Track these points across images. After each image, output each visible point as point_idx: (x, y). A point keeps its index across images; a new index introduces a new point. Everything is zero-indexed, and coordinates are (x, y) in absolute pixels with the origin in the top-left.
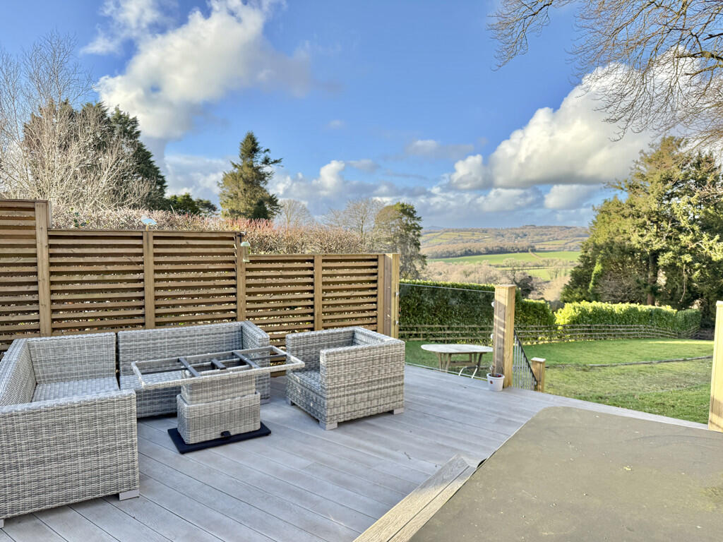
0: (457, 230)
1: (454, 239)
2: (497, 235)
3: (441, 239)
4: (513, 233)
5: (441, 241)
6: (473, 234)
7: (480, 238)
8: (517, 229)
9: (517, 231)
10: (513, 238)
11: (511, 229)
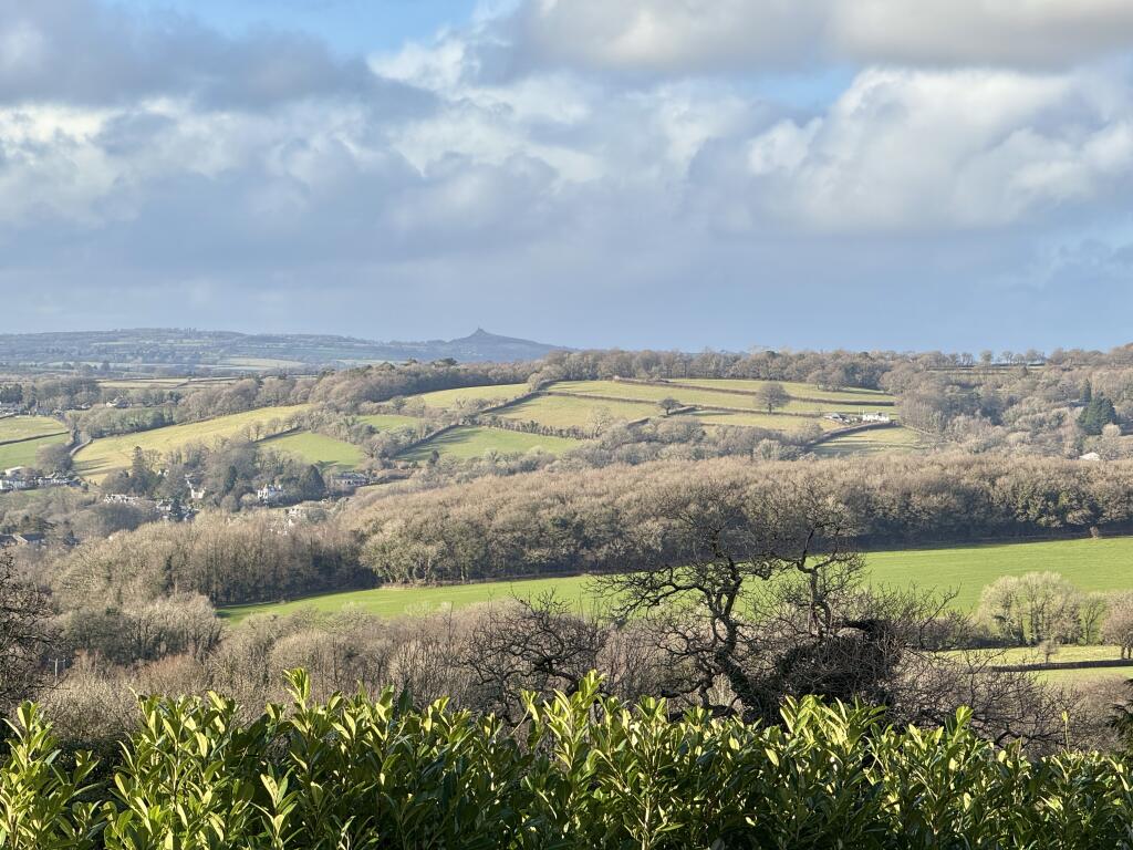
0: (650, 362)
1: (636, 432)
2: (950, 408)
3: (533, 428)
4: (1064, 396)
5: (533, 447)
6: (777, 399)
7: (829, 425)
8: (1097, 361)
9: (1100, 380)
10: (1069, 430)
11: (1058, 360)
